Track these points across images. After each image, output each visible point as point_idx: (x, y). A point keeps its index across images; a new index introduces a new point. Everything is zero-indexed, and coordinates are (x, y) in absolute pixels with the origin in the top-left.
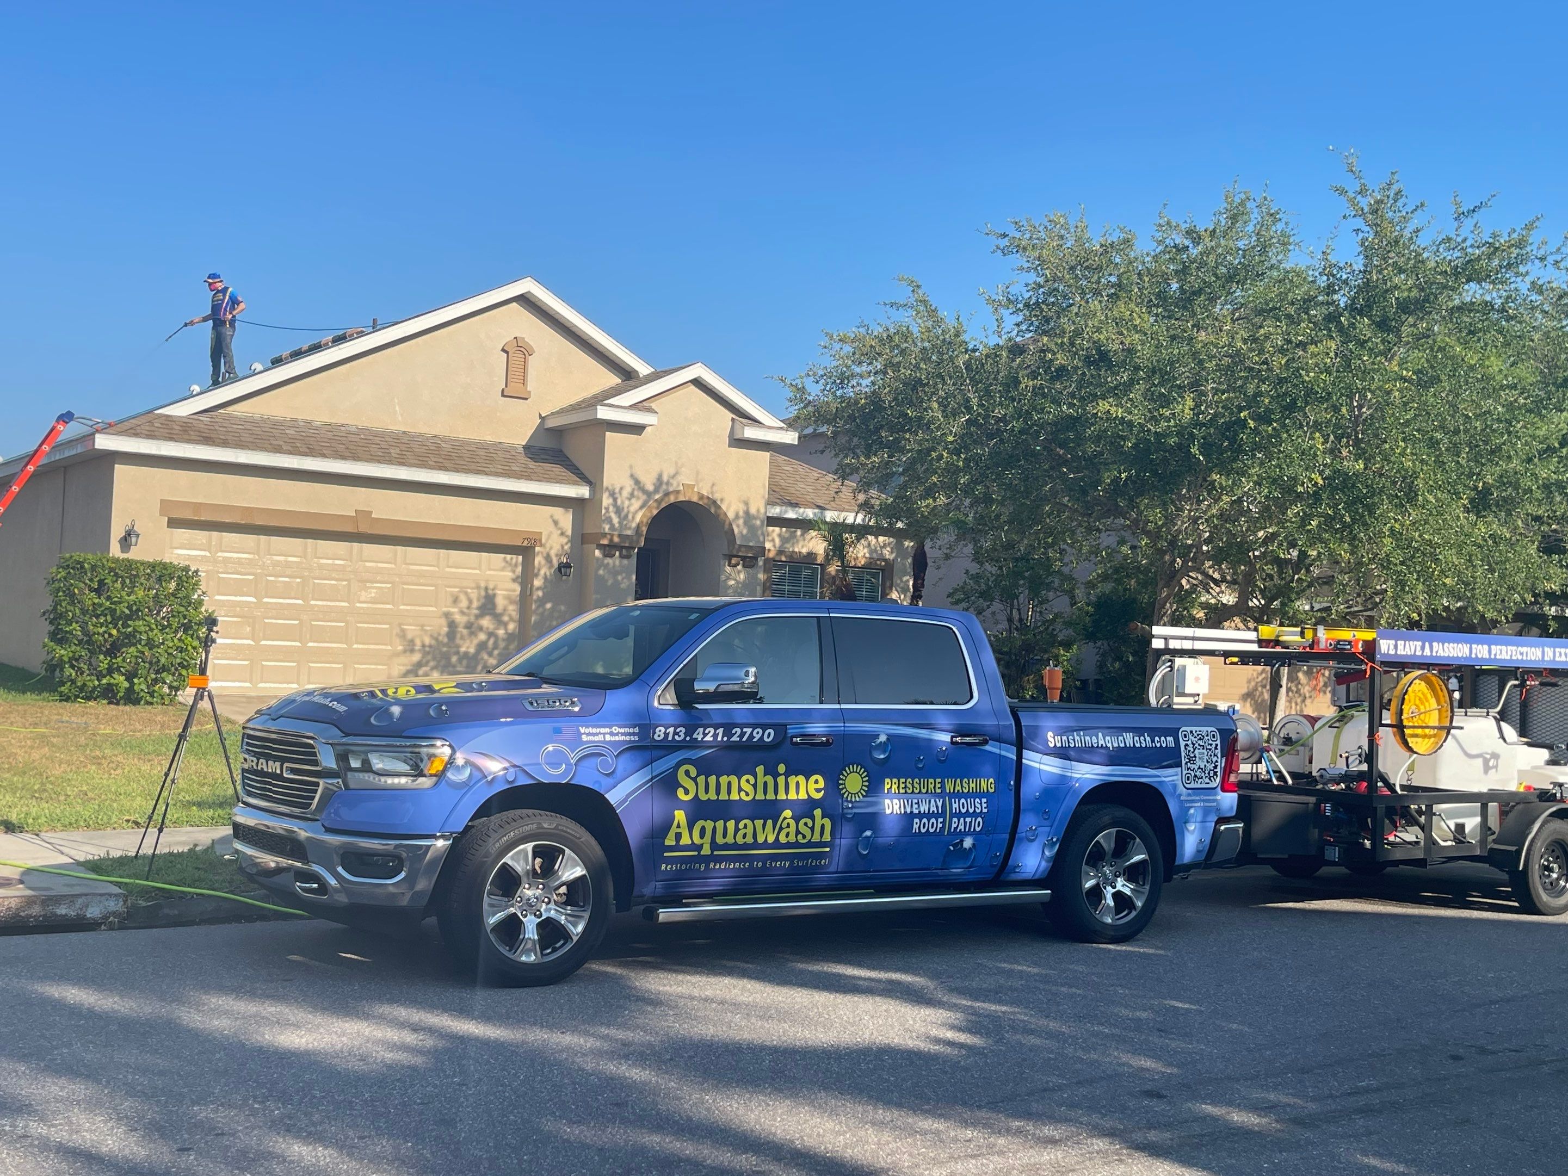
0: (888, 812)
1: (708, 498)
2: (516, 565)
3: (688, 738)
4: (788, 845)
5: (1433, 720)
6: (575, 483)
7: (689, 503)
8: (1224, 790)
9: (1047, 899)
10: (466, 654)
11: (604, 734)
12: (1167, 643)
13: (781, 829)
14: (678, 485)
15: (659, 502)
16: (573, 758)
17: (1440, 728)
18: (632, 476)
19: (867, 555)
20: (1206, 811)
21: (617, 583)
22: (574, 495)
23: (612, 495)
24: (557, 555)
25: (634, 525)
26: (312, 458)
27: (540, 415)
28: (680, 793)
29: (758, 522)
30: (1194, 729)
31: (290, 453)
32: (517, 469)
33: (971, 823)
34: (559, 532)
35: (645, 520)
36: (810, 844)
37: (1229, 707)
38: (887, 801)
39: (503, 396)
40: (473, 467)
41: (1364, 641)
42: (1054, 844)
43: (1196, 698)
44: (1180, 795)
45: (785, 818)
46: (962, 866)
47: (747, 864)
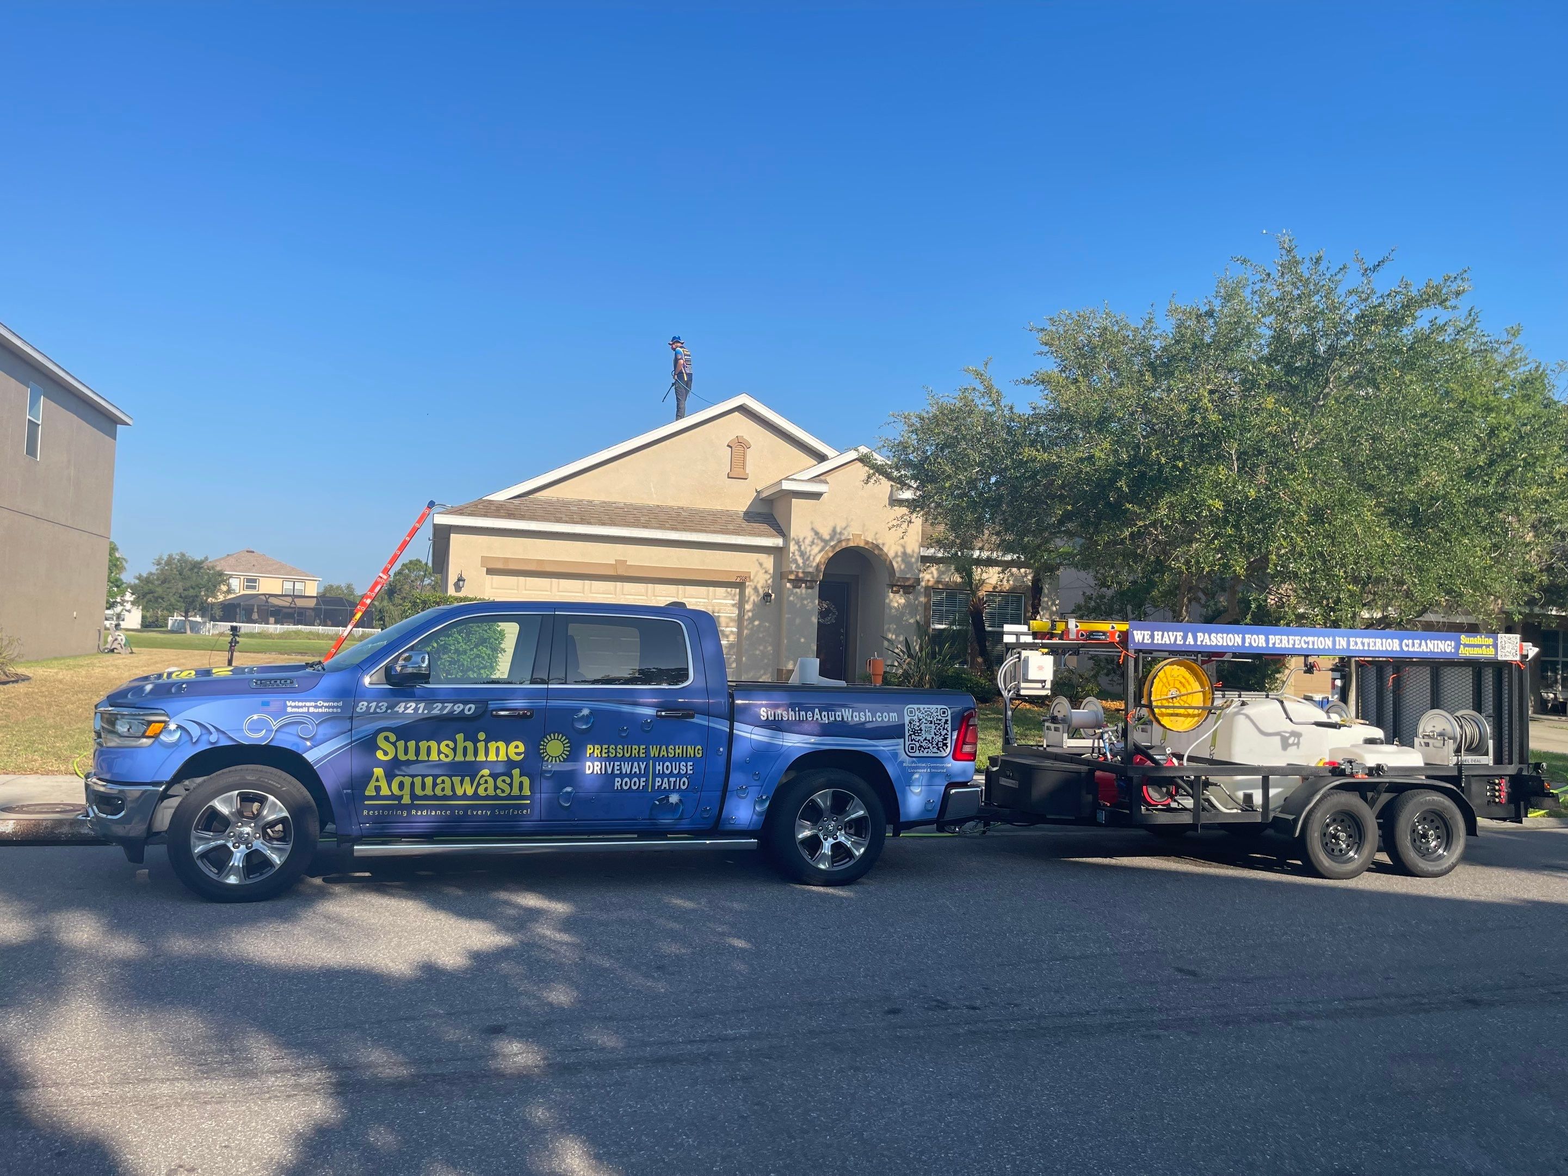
0: (588, 772)
1: (872, 543)
2: (735, 595)
4: (487, 798)
6: (773, 536)
7: (858, 547)
8: (955, 758)
11: (309, 707)
13: (479, 784)
14: (849, 535)
15: (833, 547)
16: (275, 725)
18: (812, 529)
21: (803, 606)
22: (771, 545)
23: (798, 543)
24: (762, 587)
25: (814, 564)
26: (582, 525)
27: (756, 490)
28: (379, 755)
29: (913, 560)
30: (921, 706)
31: (567, 522)
32: (732, 528)
33: (675, 782)
34: (764, 571)
35: (823, 561)
36: (509, 797)
38: (588, 764)
40: (699, 527)
41: (1120, 632)
42: (765, 800)
44: (902, 762)
45: (483, 776)
46: (671, 817)
47: (448, 812)
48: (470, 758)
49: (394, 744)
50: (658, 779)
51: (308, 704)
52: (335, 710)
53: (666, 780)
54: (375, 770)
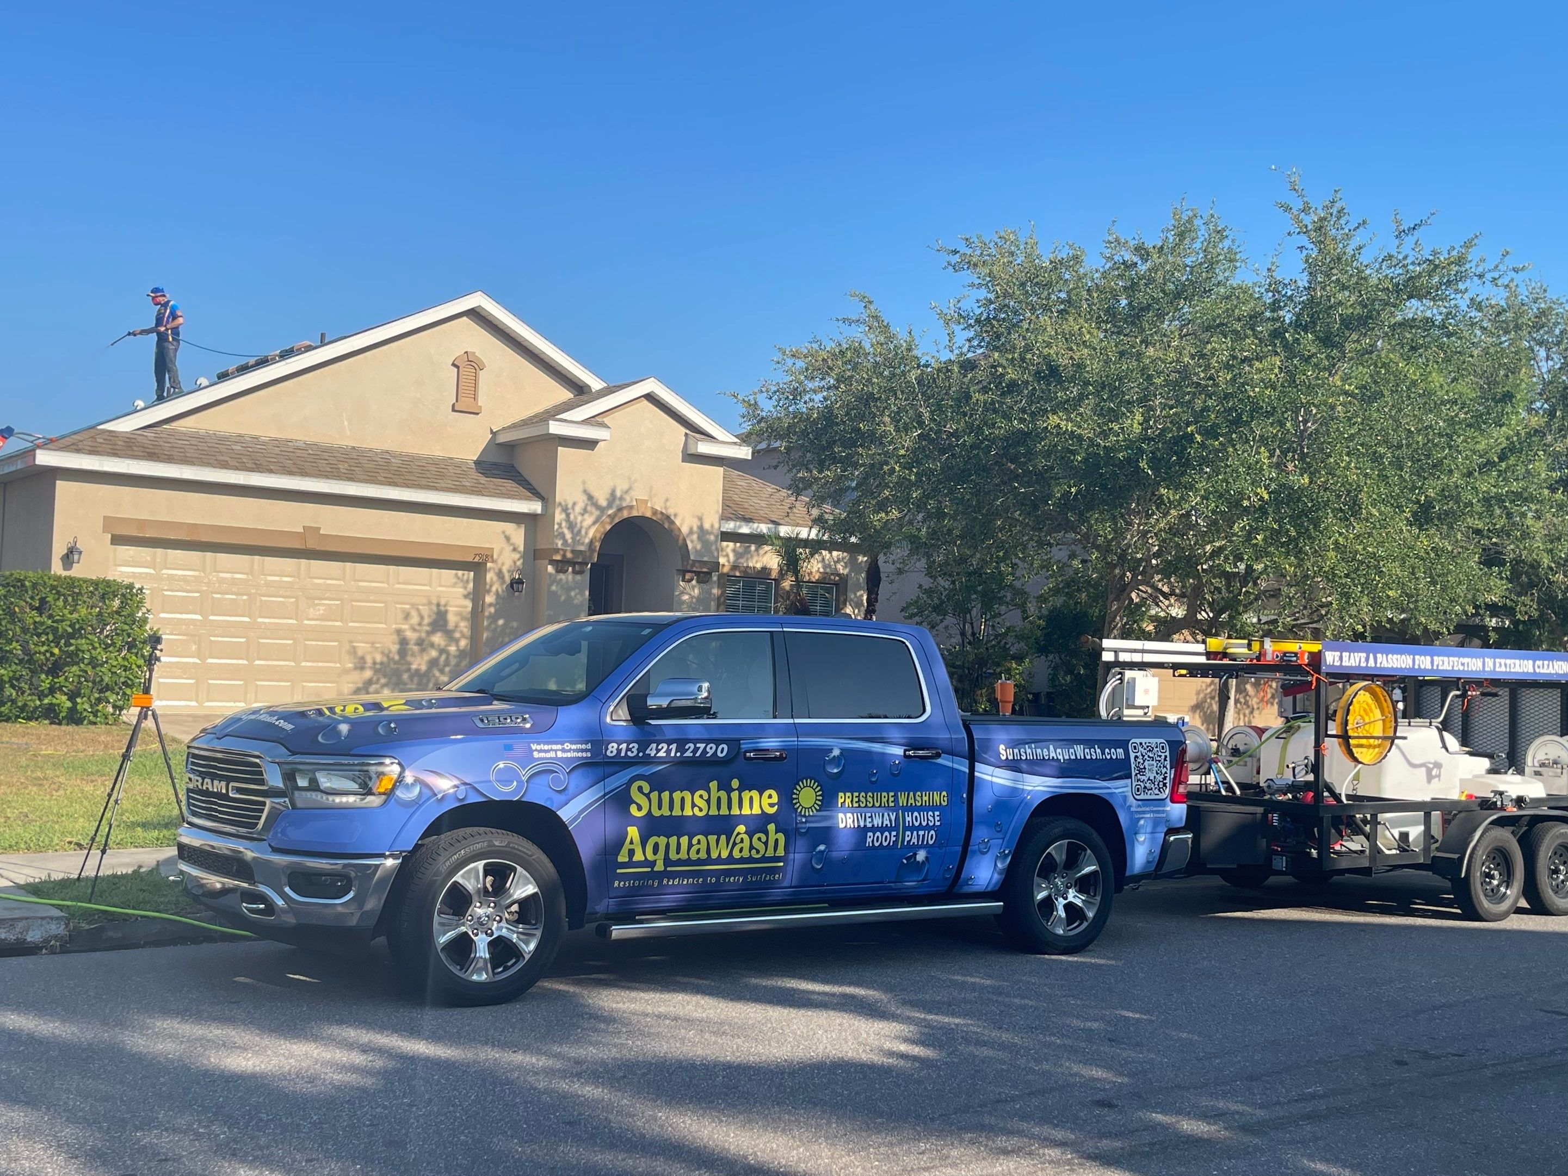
0: (842, 826)
1: (662, 513)
2: (467, 581)
3: (641, 754)
4: (742, 860)
5: (1377, 730)
6: (527, 499)
7: (642, 518)
8: (1173, 801)
9: (1000, 911)
10: (417, 671)
11: (556, 751)
12: (1116, 656)
13: (735, 844)
14: (632, 500)
15: (612, 517)
16: (524, 774)
17: (1385, 738)
18: (585, 491)
19: (822, 570)
20: (1156, 823)
21: (570, 599)
22: (526, 511)
23: (565, 510)
25: (587, 541)
26: (259, 474)
27: (491, 430)
28: (634, 810)
29: (712, 538)
30: (1143, 741)
31: (237, 469)
32: (468, 484)
33: (924, 836)
34: (511, 548)
35: (598, 536)
36: (764, 859)
37: (1179, 719)
38: (841, 815)
39: (454, 410)
40: (423, 482)
41: (1310, 653)
42: (1006, 856)
43: (1146, 711)
44: (1130, 806)
45: (739, 834)
46: (915, 879)
47: (701, 880)
48: (724, 811)
49: (647, 796)
50: (908, 833)
51: (554, 747)
52: (584, 755)
53: (915, 833)
54: (629, 829)
